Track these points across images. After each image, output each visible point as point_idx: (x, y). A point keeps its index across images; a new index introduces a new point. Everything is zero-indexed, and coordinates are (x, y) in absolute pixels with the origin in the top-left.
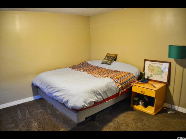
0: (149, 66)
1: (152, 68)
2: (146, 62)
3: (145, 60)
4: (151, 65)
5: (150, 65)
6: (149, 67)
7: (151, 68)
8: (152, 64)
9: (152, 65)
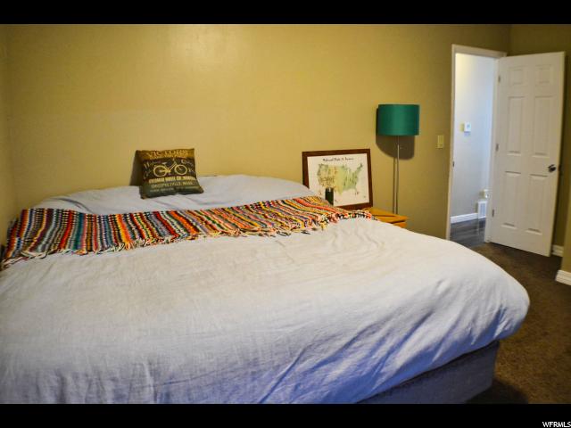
0: (319, 171)
1: (329, 173)
2: (310, 159)
3: (306, 155)
4: (323, 167)
5: (321, 166)
6: (319, 174)
7: (324, 174)
8: (325, 163)
9: (327, 166)
